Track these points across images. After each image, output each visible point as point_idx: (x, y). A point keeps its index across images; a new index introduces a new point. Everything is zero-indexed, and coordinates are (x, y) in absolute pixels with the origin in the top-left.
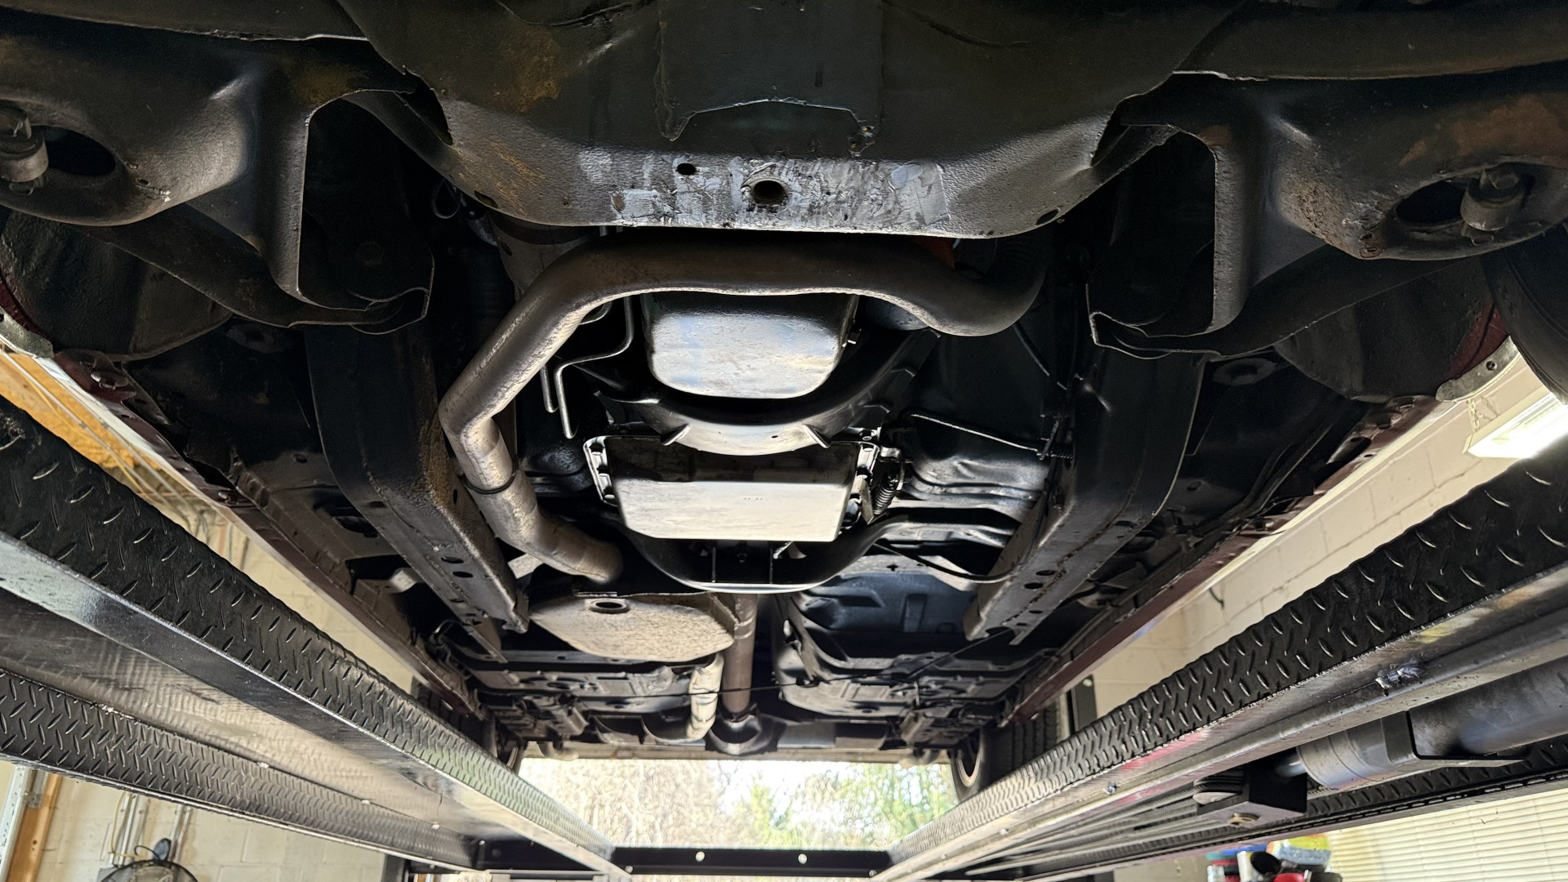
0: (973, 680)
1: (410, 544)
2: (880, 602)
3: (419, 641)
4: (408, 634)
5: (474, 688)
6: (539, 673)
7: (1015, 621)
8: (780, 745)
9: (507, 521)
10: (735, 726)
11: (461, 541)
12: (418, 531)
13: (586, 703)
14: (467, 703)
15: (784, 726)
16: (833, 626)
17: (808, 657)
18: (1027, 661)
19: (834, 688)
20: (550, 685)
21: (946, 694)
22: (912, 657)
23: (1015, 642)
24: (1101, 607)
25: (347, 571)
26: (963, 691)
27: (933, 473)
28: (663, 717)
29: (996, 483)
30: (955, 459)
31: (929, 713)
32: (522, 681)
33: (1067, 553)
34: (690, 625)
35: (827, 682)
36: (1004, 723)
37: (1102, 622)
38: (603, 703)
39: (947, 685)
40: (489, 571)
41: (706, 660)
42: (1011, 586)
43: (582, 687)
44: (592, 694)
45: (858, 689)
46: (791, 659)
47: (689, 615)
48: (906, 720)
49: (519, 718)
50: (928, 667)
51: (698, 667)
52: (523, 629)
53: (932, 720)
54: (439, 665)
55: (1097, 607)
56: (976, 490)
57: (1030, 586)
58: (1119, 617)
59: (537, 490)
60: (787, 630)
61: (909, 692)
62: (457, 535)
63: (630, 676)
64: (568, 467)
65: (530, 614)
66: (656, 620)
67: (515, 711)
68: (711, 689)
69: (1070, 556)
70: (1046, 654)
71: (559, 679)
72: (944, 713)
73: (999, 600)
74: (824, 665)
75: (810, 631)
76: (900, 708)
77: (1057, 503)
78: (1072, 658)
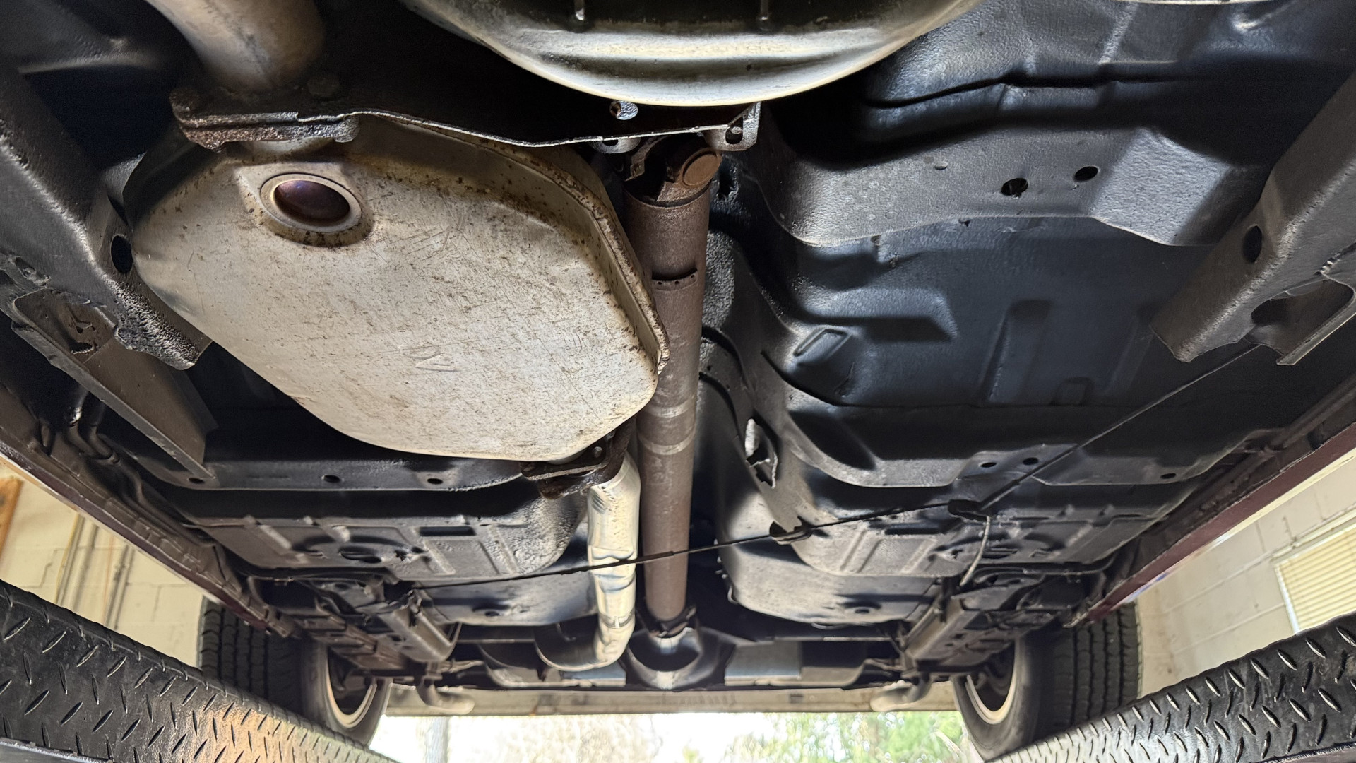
0: (1091, 514)
2: (948, 323)
6: (310, 520)
8: (731, 678)
10: (667, 643)
15: (733, 647)
16: (847, 398)
17: (789, 487)
19: (832, 546)
20: (346, 551)
21: (1028, 553)
22: (1000, 457)
26: (1058, 545)
31: (973, 600)
32: (299, 547)
36: (1078, 619)
38: (463, 605)
39: (1040, 529)
41: (601, 459)
43: (401, 555)
45: (877, 545)
46: (755, 513)
48: (916, 627)
50: (1020, 485)
53: (972, 615)
60: (750, 445)
61: (966, 548)
63: (475, 523)
66: (454, 272)
67: (325, 617)
70: (1252, 444)
71: (354, 537)
74: (823, 488)
75: (801, 418)
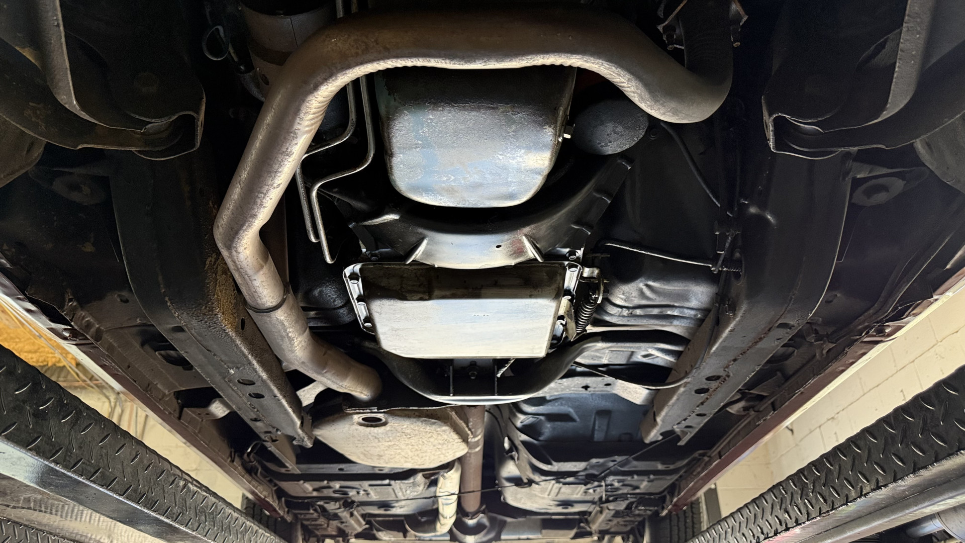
0: (646, 478)
1: (210, 367)
2: (575, 417)
3: (237, 459)
4: (228, 454)
5: (282, 498)
6: (326, 482)
7: (684, 424)
8: (503, 537)
9: (282, 340)
10: (471, 522)
11: (250, 363)
12: (215, 355)
13: (364, 508)
14: (277, 509)
15: (505, 522)
16: (541, 438)
17: (523, 465)
18: (686, 461)
19: (543, 488)
20: (335, 492)
21: (625, 490)
22: (601, 460)
23: (682, 443)
24: (746, 412)
25: (175, 401)
26: (637, 487)
27: (622, 296)
28: (420, 518)
29: (672, 304)
30: (641, 281)
31: (611, 506)
32: (315, 490)
33: (733, 358)
34: (435, 436)
35: (537, 483)
36: (665, 513)
37: (745, 426)
38: (376, 507)
39: (626, 483)
40: (276, 392)
41: (448, 466)
42: (684, 392)
43: (358, 493)
44: (365, 499)
45: (560, 488)
46: (510, 469)
47: (434, 426)
48: (593, 514)
49: (316, 520)
50: (612, 469)
51: (442, 472)
52: (309, 444)
53: (613, 512)
54: (254, 478)
55: (743, 413)
56: (656, 311)
57: (699, 391)
58: (759, 420)
59: (311, 324)
60: (507, 445)
61: (598, 489)
62: (246, 357)
63: (392, 482)
64: (334, 301)
65: (312, 431)
66: (408, 431)
67: (312, 514)
68: (453, 492)
69: (735, 360)
70: (700, 455)
71: (341, 487)
72: (622, 506)
73: (673, 405)
74: (535, 469)
75: (524, 443)
76: (589, 504)
77: (729, 310)
78: (720, 457)
